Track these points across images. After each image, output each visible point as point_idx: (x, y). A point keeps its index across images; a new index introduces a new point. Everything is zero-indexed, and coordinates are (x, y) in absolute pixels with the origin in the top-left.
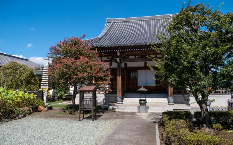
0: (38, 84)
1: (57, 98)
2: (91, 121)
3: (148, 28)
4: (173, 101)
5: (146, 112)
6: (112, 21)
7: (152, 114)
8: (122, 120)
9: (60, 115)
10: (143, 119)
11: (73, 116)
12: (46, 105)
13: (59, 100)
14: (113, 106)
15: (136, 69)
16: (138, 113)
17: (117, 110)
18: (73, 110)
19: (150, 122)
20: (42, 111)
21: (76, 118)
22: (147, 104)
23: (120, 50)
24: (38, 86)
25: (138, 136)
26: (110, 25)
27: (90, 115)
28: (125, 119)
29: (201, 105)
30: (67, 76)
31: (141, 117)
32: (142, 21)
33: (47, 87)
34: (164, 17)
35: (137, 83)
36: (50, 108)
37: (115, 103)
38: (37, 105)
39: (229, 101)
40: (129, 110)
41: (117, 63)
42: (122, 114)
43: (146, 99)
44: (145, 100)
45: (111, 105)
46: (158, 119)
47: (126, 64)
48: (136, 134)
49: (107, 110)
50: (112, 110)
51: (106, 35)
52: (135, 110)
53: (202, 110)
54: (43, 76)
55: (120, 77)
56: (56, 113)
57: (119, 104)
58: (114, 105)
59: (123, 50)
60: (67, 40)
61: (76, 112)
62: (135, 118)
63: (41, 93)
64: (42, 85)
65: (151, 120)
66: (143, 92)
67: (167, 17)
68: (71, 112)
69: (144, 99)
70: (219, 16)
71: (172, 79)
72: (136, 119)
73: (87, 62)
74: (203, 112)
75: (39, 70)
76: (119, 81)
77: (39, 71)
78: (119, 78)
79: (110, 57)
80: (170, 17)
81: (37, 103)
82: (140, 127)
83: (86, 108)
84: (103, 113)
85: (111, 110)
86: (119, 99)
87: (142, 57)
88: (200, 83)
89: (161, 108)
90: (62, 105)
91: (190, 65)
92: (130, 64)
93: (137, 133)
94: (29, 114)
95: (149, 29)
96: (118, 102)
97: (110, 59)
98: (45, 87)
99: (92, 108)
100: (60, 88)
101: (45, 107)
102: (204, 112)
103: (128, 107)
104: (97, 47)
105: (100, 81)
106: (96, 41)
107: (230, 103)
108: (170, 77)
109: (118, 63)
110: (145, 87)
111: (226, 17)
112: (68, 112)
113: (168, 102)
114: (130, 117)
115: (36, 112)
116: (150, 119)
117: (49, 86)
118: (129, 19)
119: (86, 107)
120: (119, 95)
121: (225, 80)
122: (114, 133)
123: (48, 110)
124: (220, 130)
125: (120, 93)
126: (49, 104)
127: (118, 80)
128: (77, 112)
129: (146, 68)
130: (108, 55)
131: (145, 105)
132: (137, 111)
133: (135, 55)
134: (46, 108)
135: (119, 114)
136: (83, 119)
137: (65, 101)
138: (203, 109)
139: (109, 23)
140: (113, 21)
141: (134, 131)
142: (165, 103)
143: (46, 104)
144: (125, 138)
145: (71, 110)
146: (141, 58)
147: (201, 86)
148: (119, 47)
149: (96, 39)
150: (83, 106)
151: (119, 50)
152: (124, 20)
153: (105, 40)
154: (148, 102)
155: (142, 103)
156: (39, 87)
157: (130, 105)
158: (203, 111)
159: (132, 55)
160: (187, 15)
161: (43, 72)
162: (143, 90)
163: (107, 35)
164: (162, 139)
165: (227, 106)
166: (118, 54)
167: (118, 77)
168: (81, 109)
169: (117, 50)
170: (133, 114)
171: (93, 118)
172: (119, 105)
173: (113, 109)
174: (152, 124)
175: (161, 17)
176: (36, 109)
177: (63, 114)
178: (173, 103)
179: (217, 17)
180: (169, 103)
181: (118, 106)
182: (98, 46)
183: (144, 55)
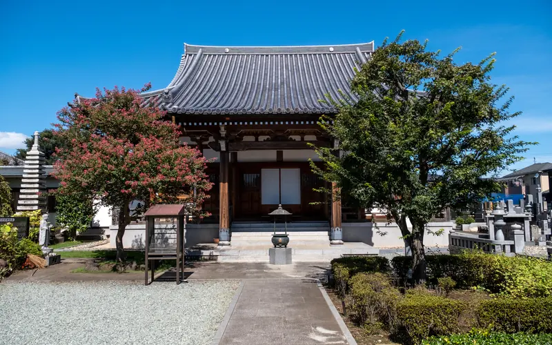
0: (8, 199)
1: (62, 236)
2: (173, 285)
3: (282, 74)
4: (340, 237)
5: (288, 261)
6: (197, 52)
7: (301, 266)
8: (244, 280)
9: (88, 275)
10: (287, 277)
11: (122, 275)
12: (44, 252)
13: (66, 240)
14: (212, 251)
15: (257, 167)
16: (270, 263)
17: (220, 259)
18: (119, 261)
19: (304, 281)
20: (35, 267)
21: (133, 281)
22: (289, 245)
23: (228, 124)
24: (8, 206)
25: (292, 310)
26: (195, 62)
27: (163, 273)
28: (247, 277)
29: (413, 242)
30: (112, 181)
31: (281, 273)
32: (267, 55)
33: (36, 208)
34: (317, 51)
35: (260, 199)
36: (55, 260)
37: (215, 245)
38: (25, 253)
39: (452, 234)
40: (248, 258)
41: (219, 153)
42: (236, 269)
43: (288, 233)
44: (286, 236)
45: (204, 248)
46: (317, 274)
47: (235, 155)
48: (288, 307)
49: (199, 260)
50: (210, 260)
51: (185, 86)
52: (264, 258)
53: (415, 252)
54: (23, 180)
55: (227, 184)
56: (76, 270)
57: (223, 245)
58: (213, 248)
59: (236, 123)
60: (104, 94)
61: (128, 266)
62: (268, 275)
63: (25, 224)
64: (20, 202)
65: (305, 278)
66: (280, 219)
67: (322, 51)
68: (115, 266)
69: (284, 233)
70: (451, 70)
71: (360, 191)
72: (273, 277)
73: (160, 150)
74: (416, 256)
75: (5, 164)
76: (223, 193)
77: (4, 166)
78: (224, 187)
79: (198, 138)
80: (329, 53)
81: (23, 249)
82: (290, 292)
83: (161, 256)
84: (192, 267)
85: (206, 260)
86: (223, 234)
87: (275, 139)
88: (416, 198)
89: (319, 253)
90: (81, 252)
91: (399, 163)
92: (244, 156)
93: (288, 304)
94: (7, 275)
95: (285, 77)
96: (221, 242)
97: (196, 141)
98: (28, 208)
99: (175, 256)
100: (70, 211)
101: (43, 256)
102: (418, 256)
103: (245, 252)
104: (175, 114)
105: (182, 193)
106: (165, 98)
107: (452, 239)
108: (356, 187)
109: (222, 153)
110: (285, 207)
111: (462, 72)
112: (107, 266)
113: (331, 240)
114: (257, 272)
115: (21, 269)
116: (301, 276)
117: (40, 206)
118: (238, 49)
119: (162, 253)
120: (223, 225)
121: (461, 193)
122: (240, 307)
123: (50, 264)
124: (451, 288)
125: (226, 220)
126: (52, 251)
127: (221, 191)
128: (131, 267)
129: (280, 164)
130: (194, 133)
131: (286, 247)
132: (268, 261)
133: (257, 135)
134: (44, 258)
135: (230, 267)
136: (153, 280)
137: (82, 242)
138: (416, 250)
139: (190, 55)
140: (200, 51)
141: (281, 301)
142: (323, 242)
143: (45, 250)
144: (269, 315)
145: (112, 264)
146: (273, 143)
147: (419, 205)
148: (228, 115)
149: (167, 94)
150: (153, 251)
151: (226, 124)
152: (228, 50)
153: (187, 95)
154: (292, 241)
155: (280, 243)
156: (11, 209)
157: (249, 248)
158: (417, 253)
159: (249, 134)
160: (392, 62)
161: (25, 171)
162: (281, 213)
163: (188, 83)
164: (342, 312)
165: (448, 244)
166: (223, 132)
167: (221, 184)
168: (149, 258)
169: (223, 123)
170: (260, 266)
171: (178, 279)
172: (224, 247)
173: (212, 258)
174: (310, 285)
175: (309, 50)
176: (21, 264)
177: (95, 272)
178: (342, 242)
179: (447, 71)
180: (334, 241)
181: (223, 251)
182: (179, 112)
183: (280, 136)
